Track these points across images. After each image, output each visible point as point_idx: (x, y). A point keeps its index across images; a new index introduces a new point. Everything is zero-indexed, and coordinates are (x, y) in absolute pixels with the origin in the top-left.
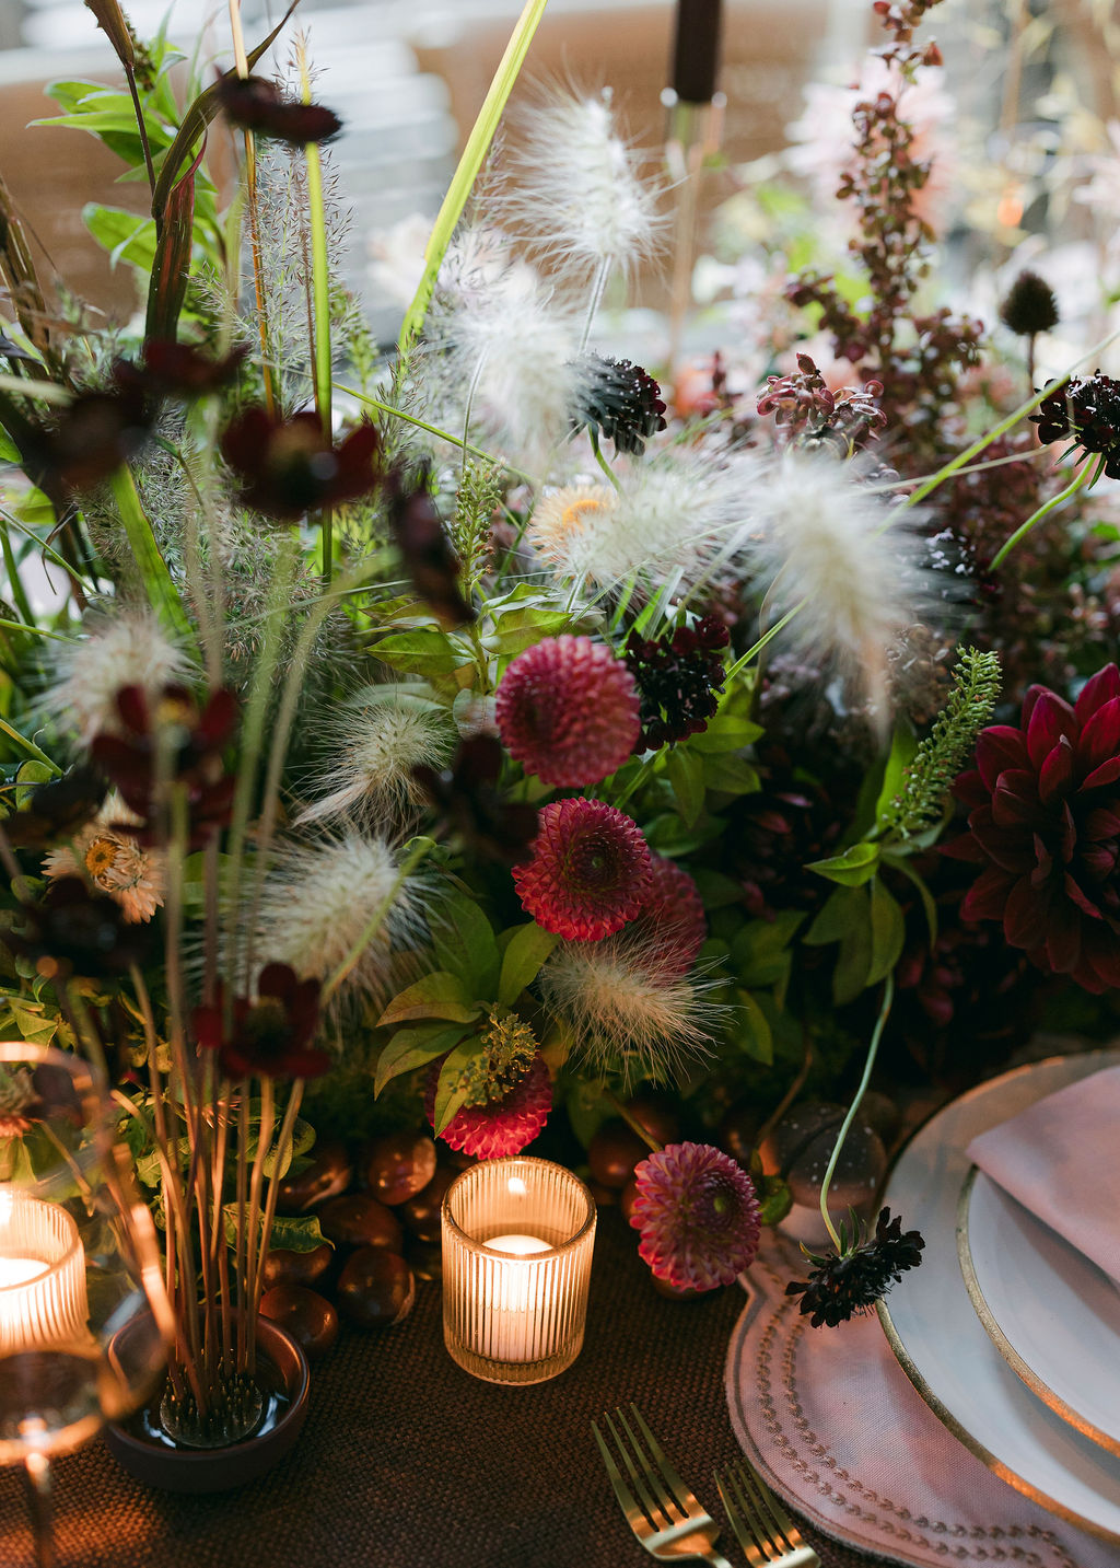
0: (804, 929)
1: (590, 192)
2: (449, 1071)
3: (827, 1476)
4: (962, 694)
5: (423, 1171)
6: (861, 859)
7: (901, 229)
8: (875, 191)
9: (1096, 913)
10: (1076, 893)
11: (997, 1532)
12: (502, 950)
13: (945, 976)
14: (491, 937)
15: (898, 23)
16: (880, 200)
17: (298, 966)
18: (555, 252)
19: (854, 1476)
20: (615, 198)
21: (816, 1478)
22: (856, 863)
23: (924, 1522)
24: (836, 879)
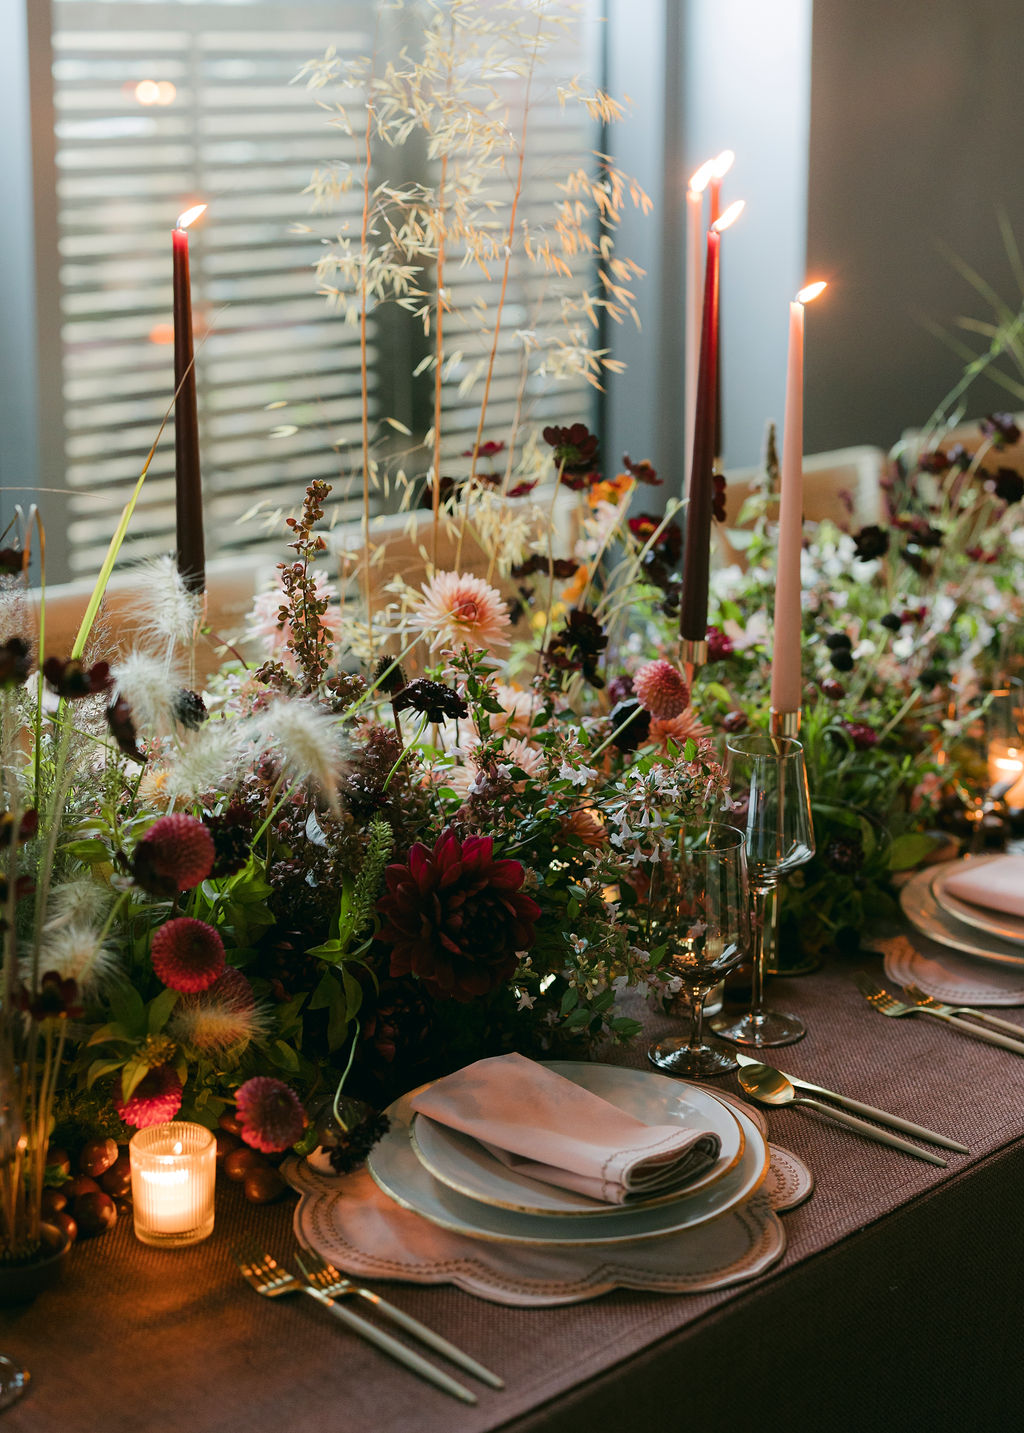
0: (307, 1002)
1: (166, 600)
2: (127, 1071)
3: (354, 1255)
4: (374, 845)
5: (112, 1154)
6: (333, 948)
7: (315, 636)
8: (298, 615)
9: (457, 950)
10: (447, 942)
11: (446, 1264)
12: (147, 1014)
13: (389, 1030)
14: (141, 1003)
15: (301, 529)
16: (302, 620)
17: (61, 972)
18: (149, 634)
19: (369, 1254)
20: (177, 601)
21: (349, 1256)
22: (333, 950)
23: (408, 1265)
24: (322, 957)
